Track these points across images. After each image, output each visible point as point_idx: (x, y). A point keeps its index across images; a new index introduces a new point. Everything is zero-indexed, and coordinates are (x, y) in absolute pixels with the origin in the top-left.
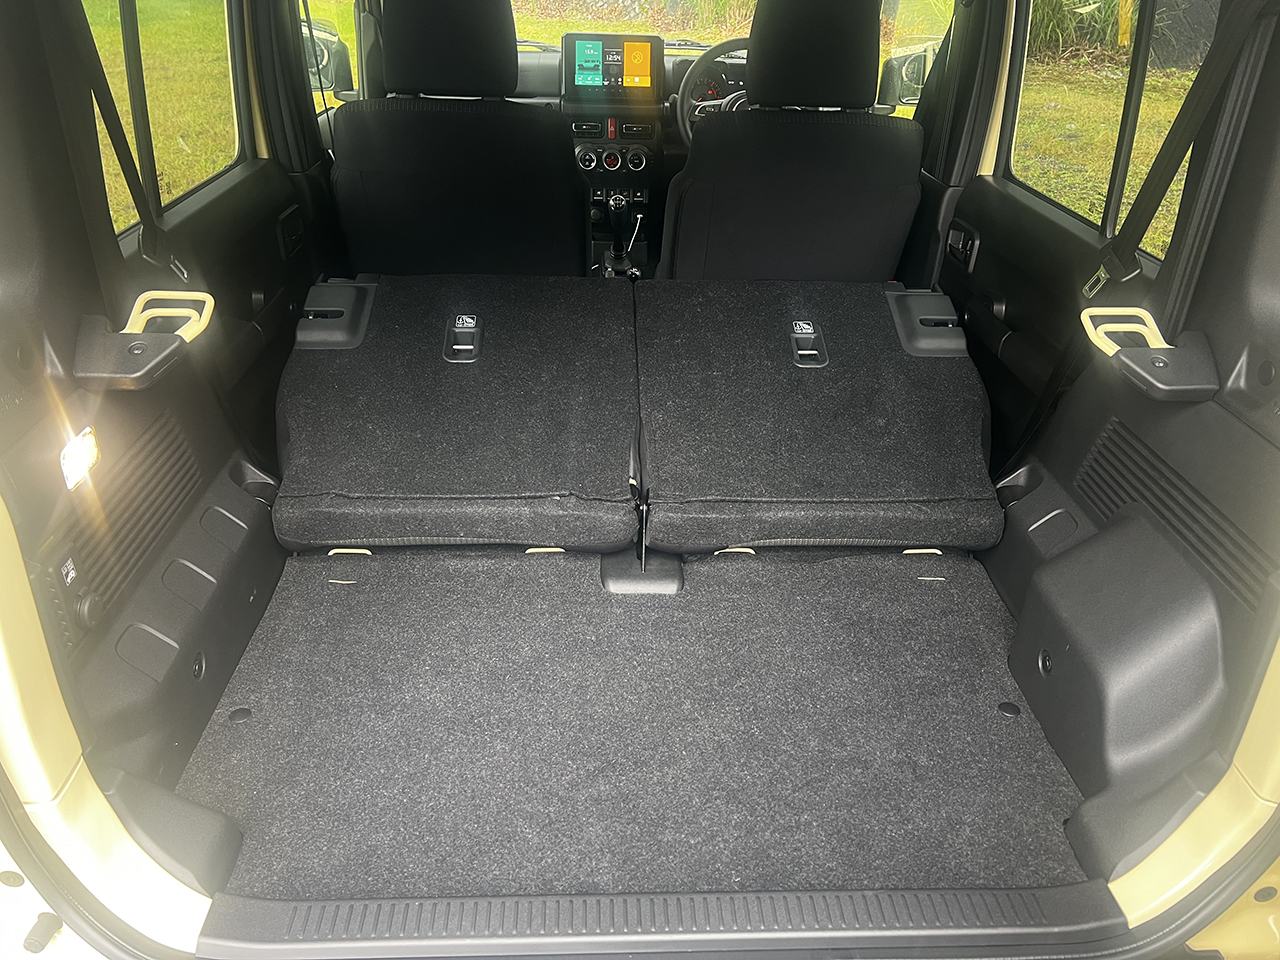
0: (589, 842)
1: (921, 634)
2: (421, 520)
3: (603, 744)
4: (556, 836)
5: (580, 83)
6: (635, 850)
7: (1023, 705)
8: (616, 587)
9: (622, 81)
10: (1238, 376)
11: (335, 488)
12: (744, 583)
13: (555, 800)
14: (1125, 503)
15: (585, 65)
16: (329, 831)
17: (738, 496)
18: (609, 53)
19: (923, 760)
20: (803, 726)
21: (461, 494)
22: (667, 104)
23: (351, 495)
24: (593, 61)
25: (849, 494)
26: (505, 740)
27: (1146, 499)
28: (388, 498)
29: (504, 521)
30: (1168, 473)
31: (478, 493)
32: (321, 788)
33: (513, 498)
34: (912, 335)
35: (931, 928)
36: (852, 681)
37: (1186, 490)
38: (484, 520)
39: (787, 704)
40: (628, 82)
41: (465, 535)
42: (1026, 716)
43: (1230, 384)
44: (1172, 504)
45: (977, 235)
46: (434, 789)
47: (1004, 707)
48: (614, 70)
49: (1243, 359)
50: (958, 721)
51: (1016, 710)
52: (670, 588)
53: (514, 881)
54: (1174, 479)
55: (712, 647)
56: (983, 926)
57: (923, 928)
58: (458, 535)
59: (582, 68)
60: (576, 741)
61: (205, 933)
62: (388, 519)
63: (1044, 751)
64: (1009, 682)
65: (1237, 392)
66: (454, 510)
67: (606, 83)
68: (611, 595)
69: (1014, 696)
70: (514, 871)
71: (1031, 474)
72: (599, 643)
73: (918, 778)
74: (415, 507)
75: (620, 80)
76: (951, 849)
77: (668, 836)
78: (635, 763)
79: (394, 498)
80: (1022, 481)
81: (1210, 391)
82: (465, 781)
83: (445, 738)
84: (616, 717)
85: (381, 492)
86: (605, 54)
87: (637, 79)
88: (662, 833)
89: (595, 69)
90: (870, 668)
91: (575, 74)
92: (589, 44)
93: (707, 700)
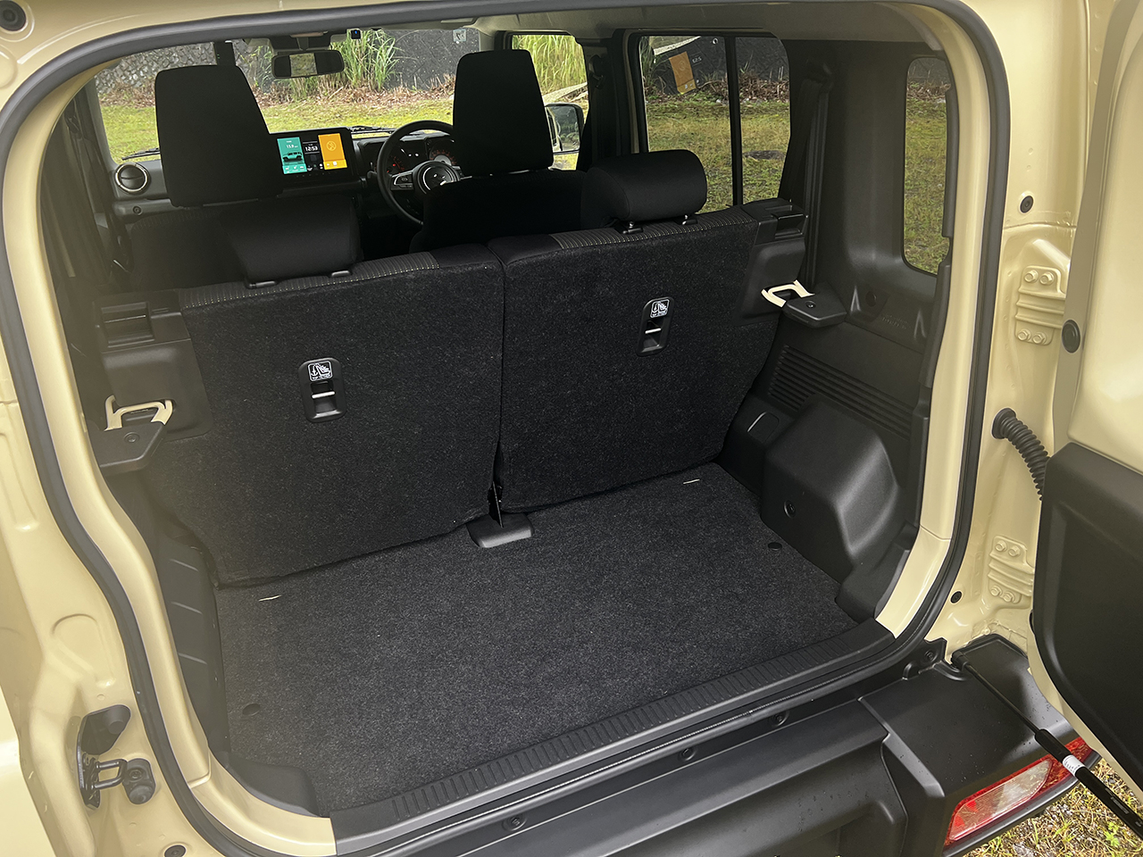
0: (560, 704)
1: (703, 517)
3: (535, 644)
4: (536, 708)
5: (288, 172)
6: (591, 698)
7: (782, 542)
8: (487, 544)
9: (323, 166)
10: (855, 304)
12: (574, 517)
13: (522, 687)
14: (807, 396)
15: (289, 157)
16: (373, 758)
18: (307, 146)
19: (740, 590)
20: (658, 593)
22: (364, 179)
24: (295, 153)
26: (465, 663)
27: (821, 390)
30: (831, 372)
32: (349, 735)
35: (793, 674)
36: (674, 558)
37: (844, 378)
39: (641, 583)
40: (328, 166)
42: (786, 547)
43: (852, 309)
44: (838, 389)
46: (433, 708)
47: (771, 545)
48: (314, 158)
49: (855, 293)
50: (749, 562)
51: (779, 546)
52: (525, 534)
53: (523, 742)
54: (834, 373)
55: (575, 563)
56: (821, 664)
57: (789, 676)
59: (286, 160)
60: (515, 649)
61: (337, 838)
63: (806, 564)
64: (768, 531)
65: (857, 314)
67: (310, 169)
68: (486, 550)
69: (774, 538)
73: (742, 602)
75: (321, 165)
76: (781, 634)
77: (609, 683)
78: (563, 648)
81: (842, 316)
82: (452, 697)
83: (421, 675)
84: (534, 625)
86: (303, 147)
87: (335, 163)
88: (604, 683)
89: (298, 159)
90: (682, 547)
91: (282, 165)
92: (289, 140)
93: (590, 596)
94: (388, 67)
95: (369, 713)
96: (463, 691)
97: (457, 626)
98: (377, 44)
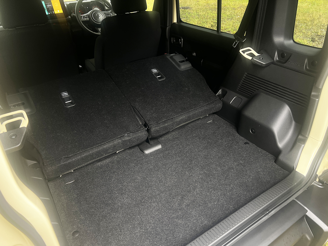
0: (195, 216)
1: (219, 135)
2: (92, 155)
3: (177, 191)
4: (187, 219)
6: (206, 212)
7: (249, 142)
8: (147, 152)
9: (54, 12)
10: (276, 57)
11: (63, 156)
12: (174, 138)
13: (179, 210)
14: (255, 91)
17: (170, 117)
19: (241, 162)
20: (214, 166)
21: (101, 143)
22: (70, 17)
23: (69, 156)
25: (192, 108)
26: (154, 202)
27: (261, 89)
28: (80, 153)
29: (115, 146)
30: (266, 82)
31: (105, 141)
32: (119, 240)
33: (115, 139)
34: (179, 66)
36: (215, 151)
38: (109, 148)
39: (207, 162)
40: (56, 12)
41: (105, 154)
42: (251, 144)
43: (275, 59)
44: (269, 88)
45: (181, 38)
46: (148, 224)
47: (245, 143)
48: (50, 9)
49: (276, 53)
50: (240, 150)
52: (159, 147)
54: (268, 83)
55: (181, 157)
58: (103, 155)
60: (171, 194)
62: (82, 159)
63: (260, 149)
64: (242, 138)
65: (277, 61)
66: (101, 148)
67: (49, 14)
68: (147, 154)
69: (246, 141)
70: (185, 232)
71: (222, 91)
72: (154, 167)
73: (244, 166)
74: (89, 152)
75: (53, 12)
76: (262, 178)
77: (210, 205)
78: (188, 192)
79: (82, 152)
80: (220, 93)
81: (271, 62)
82: (154, 218)
84: (174, 183)
85: (77, 152)
87: (58, 11)
88: (208, 205)
90: (215, 146)
93: (190, 170)
95: (124, 229)
96: (157, 214)
97: (146, 187)
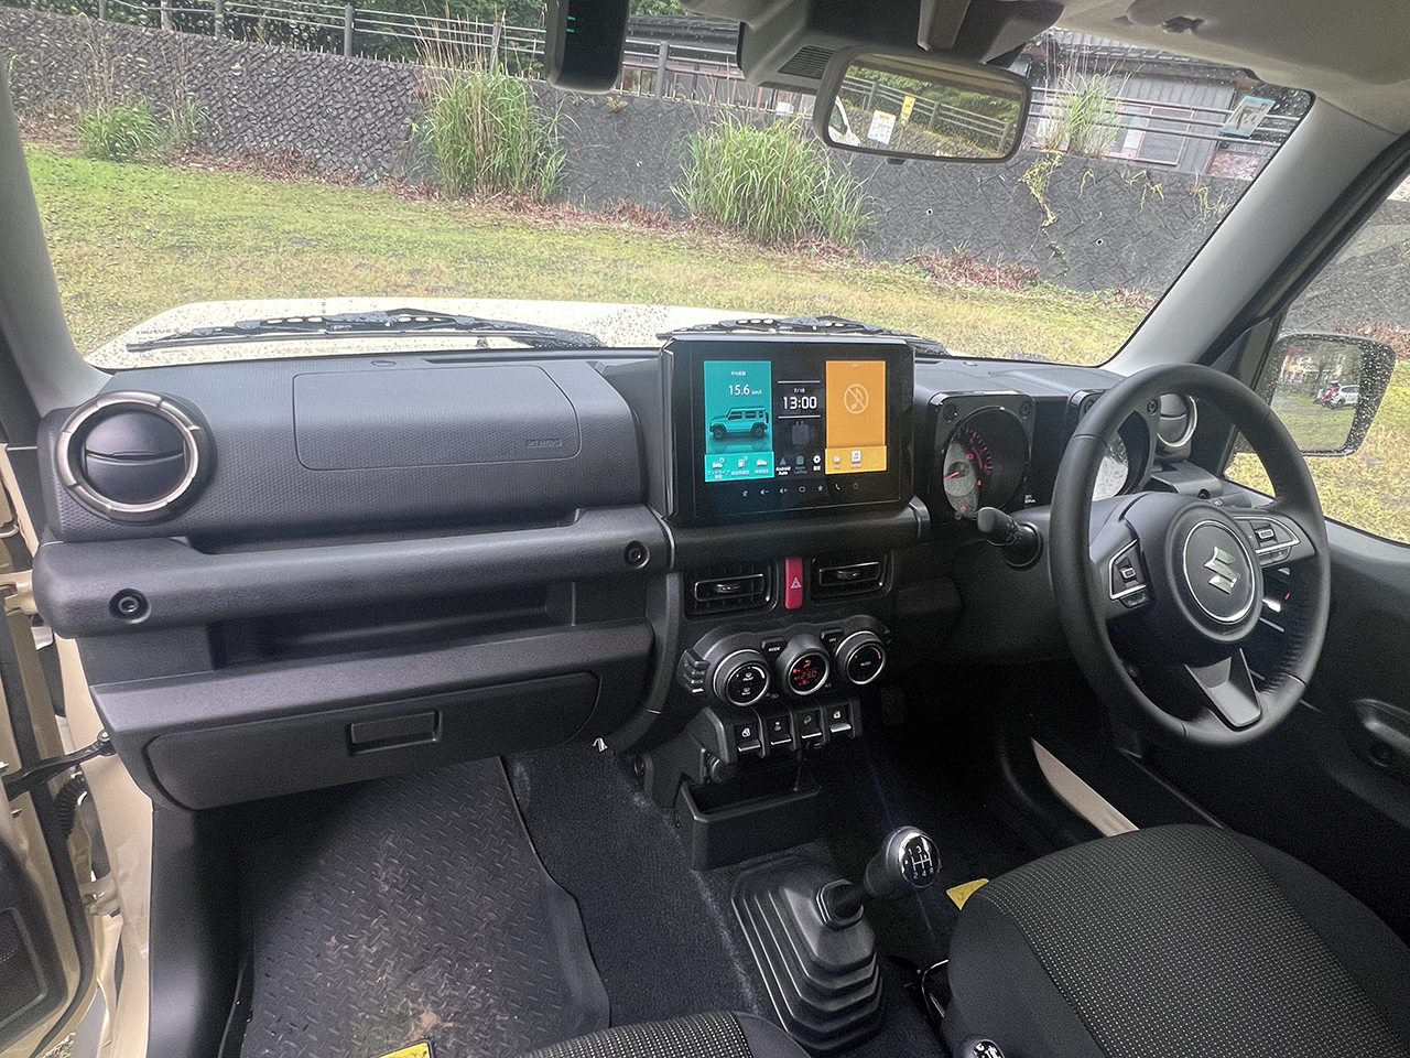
5: (718, 478)
9: (822, 463)
15: (731, 426)
18: (789, 391)
24: (750, 415)
40: (836, 463)
59: (722, 434)
67: (783, 472)
75: (817, 459)
86: (778, 393)
87: (856, 454)
89: (756, 434)
91: (704, 451)
92: (739, 370)
94: (557, 179)
98: (549, 152)
